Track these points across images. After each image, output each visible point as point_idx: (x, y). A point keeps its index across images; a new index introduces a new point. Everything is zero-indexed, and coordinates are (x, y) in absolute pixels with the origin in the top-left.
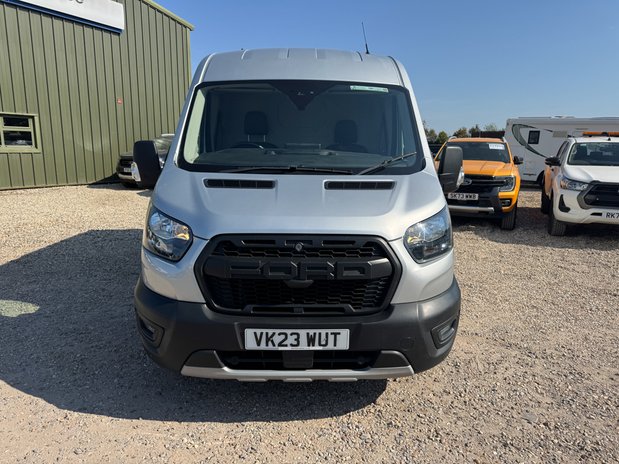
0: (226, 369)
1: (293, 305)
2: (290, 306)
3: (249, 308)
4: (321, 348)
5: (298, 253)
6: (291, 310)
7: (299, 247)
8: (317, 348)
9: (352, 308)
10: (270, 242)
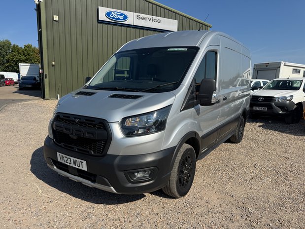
0: (55, 167)
1: (74, 146)
2: (72, 146)
3: (62, 144)
4: (78, 167)
5: (76, 123)
6: (73, 148)
7: (77, 121)
8: (76, 167)
9: (92, 153)
10: (69, 117)
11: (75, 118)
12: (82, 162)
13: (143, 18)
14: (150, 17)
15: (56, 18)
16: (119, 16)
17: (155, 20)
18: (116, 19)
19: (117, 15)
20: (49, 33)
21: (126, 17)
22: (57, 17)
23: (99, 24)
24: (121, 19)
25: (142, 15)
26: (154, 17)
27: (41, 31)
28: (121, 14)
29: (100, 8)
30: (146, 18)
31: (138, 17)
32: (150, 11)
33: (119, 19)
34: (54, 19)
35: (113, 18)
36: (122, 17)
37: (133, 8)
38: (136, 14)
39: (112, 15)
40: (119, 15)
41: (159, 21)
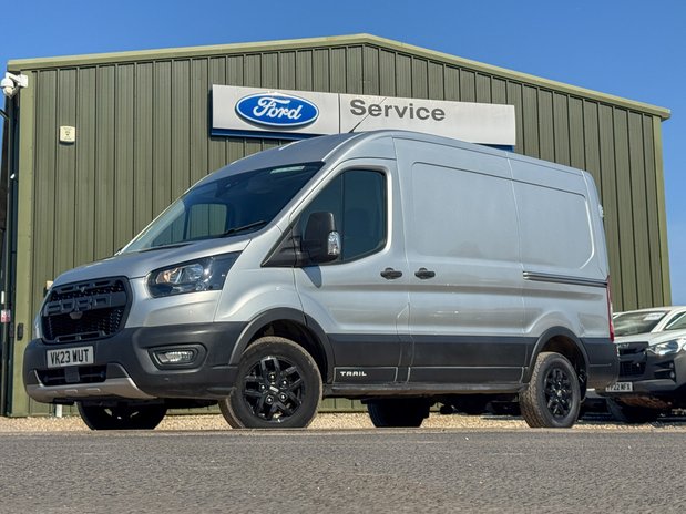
1: (76, 334)
3: (57, 339)
5: (82, 293)
6: (74, 338)
7: (83, 289)
8: (78, 363)
9: (104, 334)
10: (71, 288)
11: (80, 286)
12: (86, 351)
13: (374, 111)
14: (402, 102)
15: (68, 133)
16: (284, 111)
17: (423, 113)
18: (275, 120)
19: (279, 106)
20: (43, 184)
21: (309, 112)
22: (73, 130)
23: (214, 144)
24: (293, 121)
25: (370, 100)
26: (418, 103)
27: (16, 179)
28: (294, 104)
29: (216, 88)
30: (387, 108)
31: (357, 109)
32: (403, 84)
33: (284, 119)
34: (62, 139)
35: (265, 118)
36: (295, 114)
37: (337, 78)
38: (348, 98)
39: (261, 109)
40: (285, 106)
41: (438, 115)
